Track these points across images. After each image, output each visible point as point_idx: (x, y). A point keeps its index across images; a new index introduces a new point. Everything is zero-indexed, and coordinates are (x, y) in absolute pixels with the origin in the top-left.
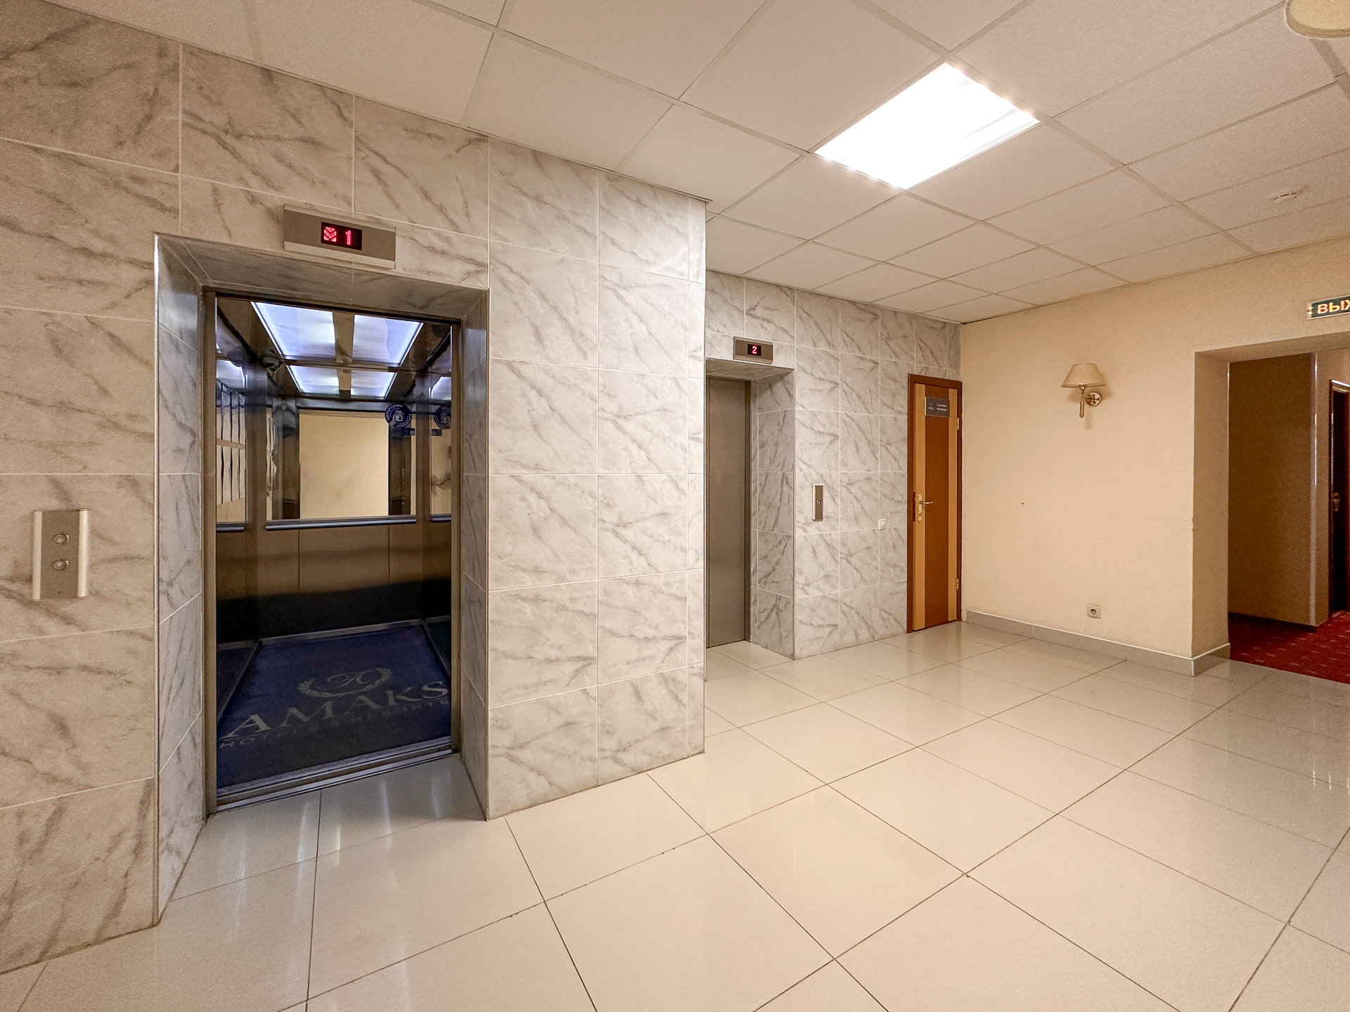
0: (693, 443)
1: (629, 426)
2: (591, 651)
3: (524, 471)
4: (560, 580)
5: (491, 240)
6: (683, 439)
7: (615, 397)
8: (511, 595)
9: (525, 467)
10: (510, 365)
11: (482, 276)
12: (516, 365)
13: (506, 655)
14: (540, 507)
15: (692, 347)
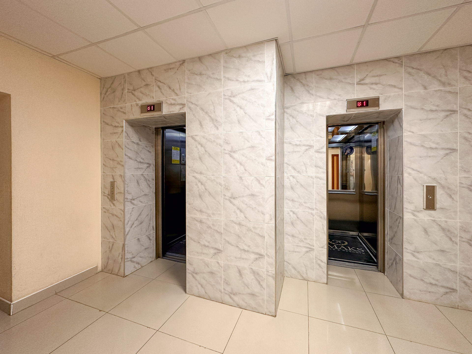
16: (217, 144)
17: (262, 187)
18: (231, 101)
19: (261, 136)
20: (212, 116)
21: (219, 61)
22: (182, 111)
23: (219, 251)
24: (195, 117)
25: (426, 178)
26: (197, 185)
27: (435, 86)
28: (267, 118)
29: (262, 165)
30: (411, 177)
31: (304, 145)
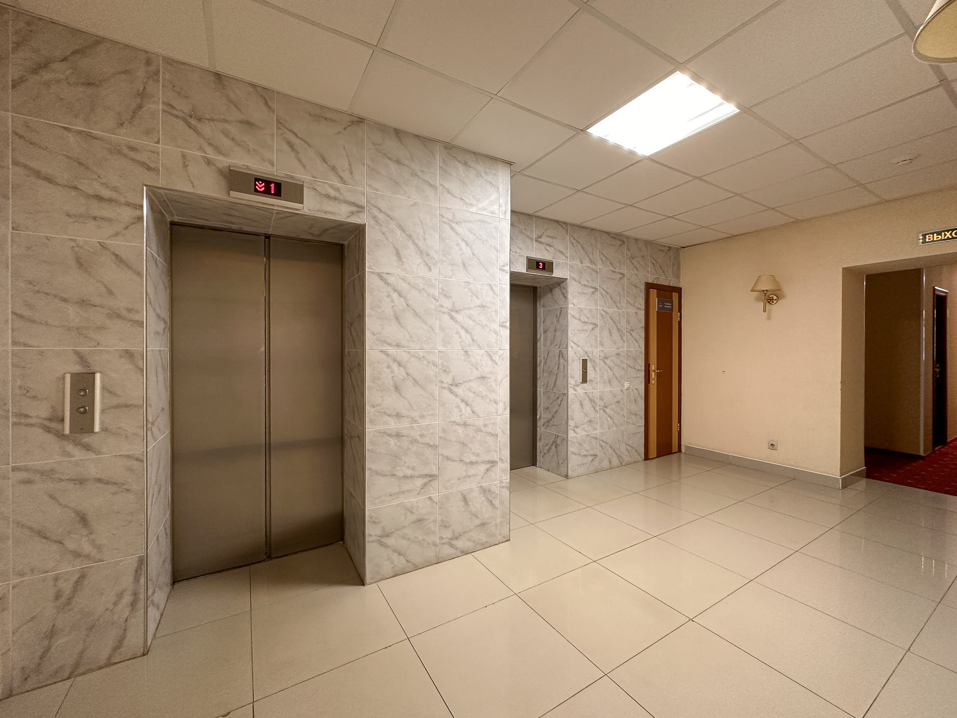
0: (501, 329)
1: (460, 317)
2: (434, 470)
3: (389, 348)
4: (414, 422)
5: (367, 190)
6: (495, 326)
7: (450, 297)
8: (381, 432)
9: (389, 345)
10: (380, 276)
11: (361, 215)
12: (385, 276)
13: (377, 473)
14: (400, 372)
15: (502, 264)
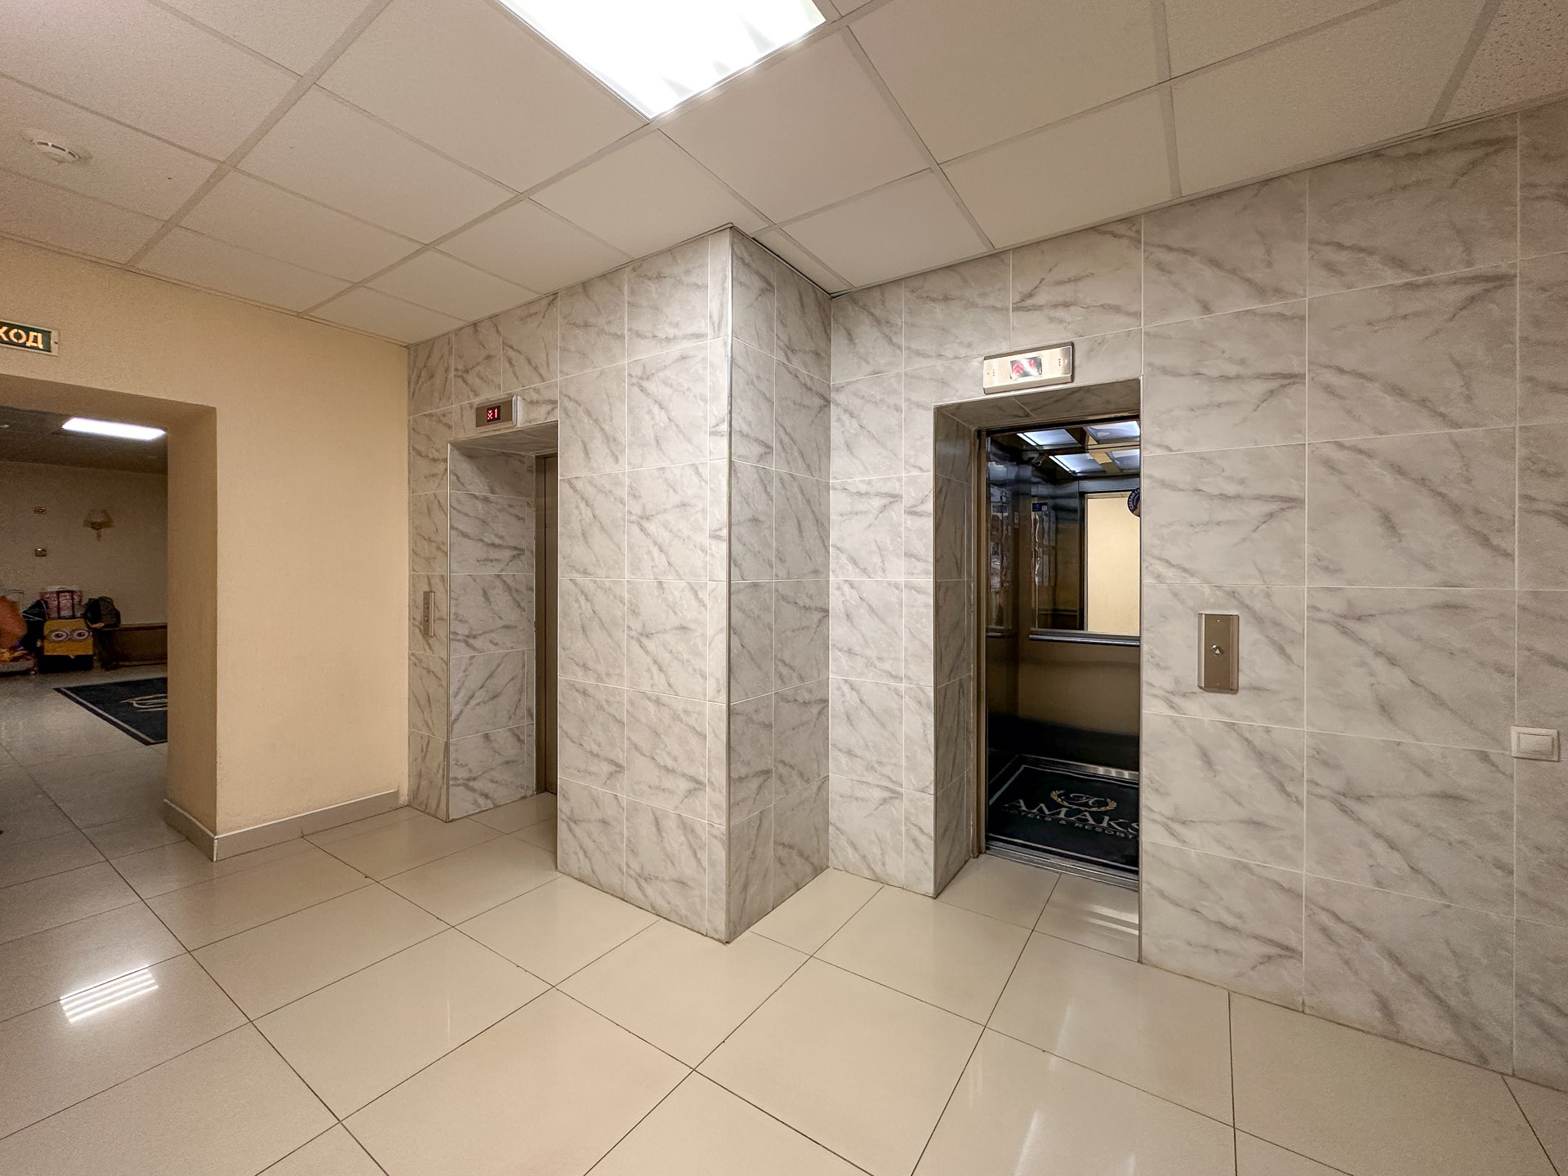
0: (714, 542)
1: (651, 527)
2: (622, 759)
3: (577, 575)
4: (600, 680)
5: (560, 378)
6: (703, 538)
7: (640, 497)
8: (569, 684)
9: (578, 571)
10: (569, 482)
11: (555, 411)
12: (574, 482)
13: (567, 735)
14: (586, 608)
15: (714, 422)
16: (615, 499)
17: (702, 609)
18: (642, 390)
19: (701, 476)
20: (607, 428)
21: (621, 291)
22: (551, 419)
23: (619, 768)
24: (576, 432)
25: (1207, 589)
26: (577, 600)
27: (1238, 301)
28: (712, 430)
29: (702, 551)
30: (1164, 586)
31: (878, 494)
